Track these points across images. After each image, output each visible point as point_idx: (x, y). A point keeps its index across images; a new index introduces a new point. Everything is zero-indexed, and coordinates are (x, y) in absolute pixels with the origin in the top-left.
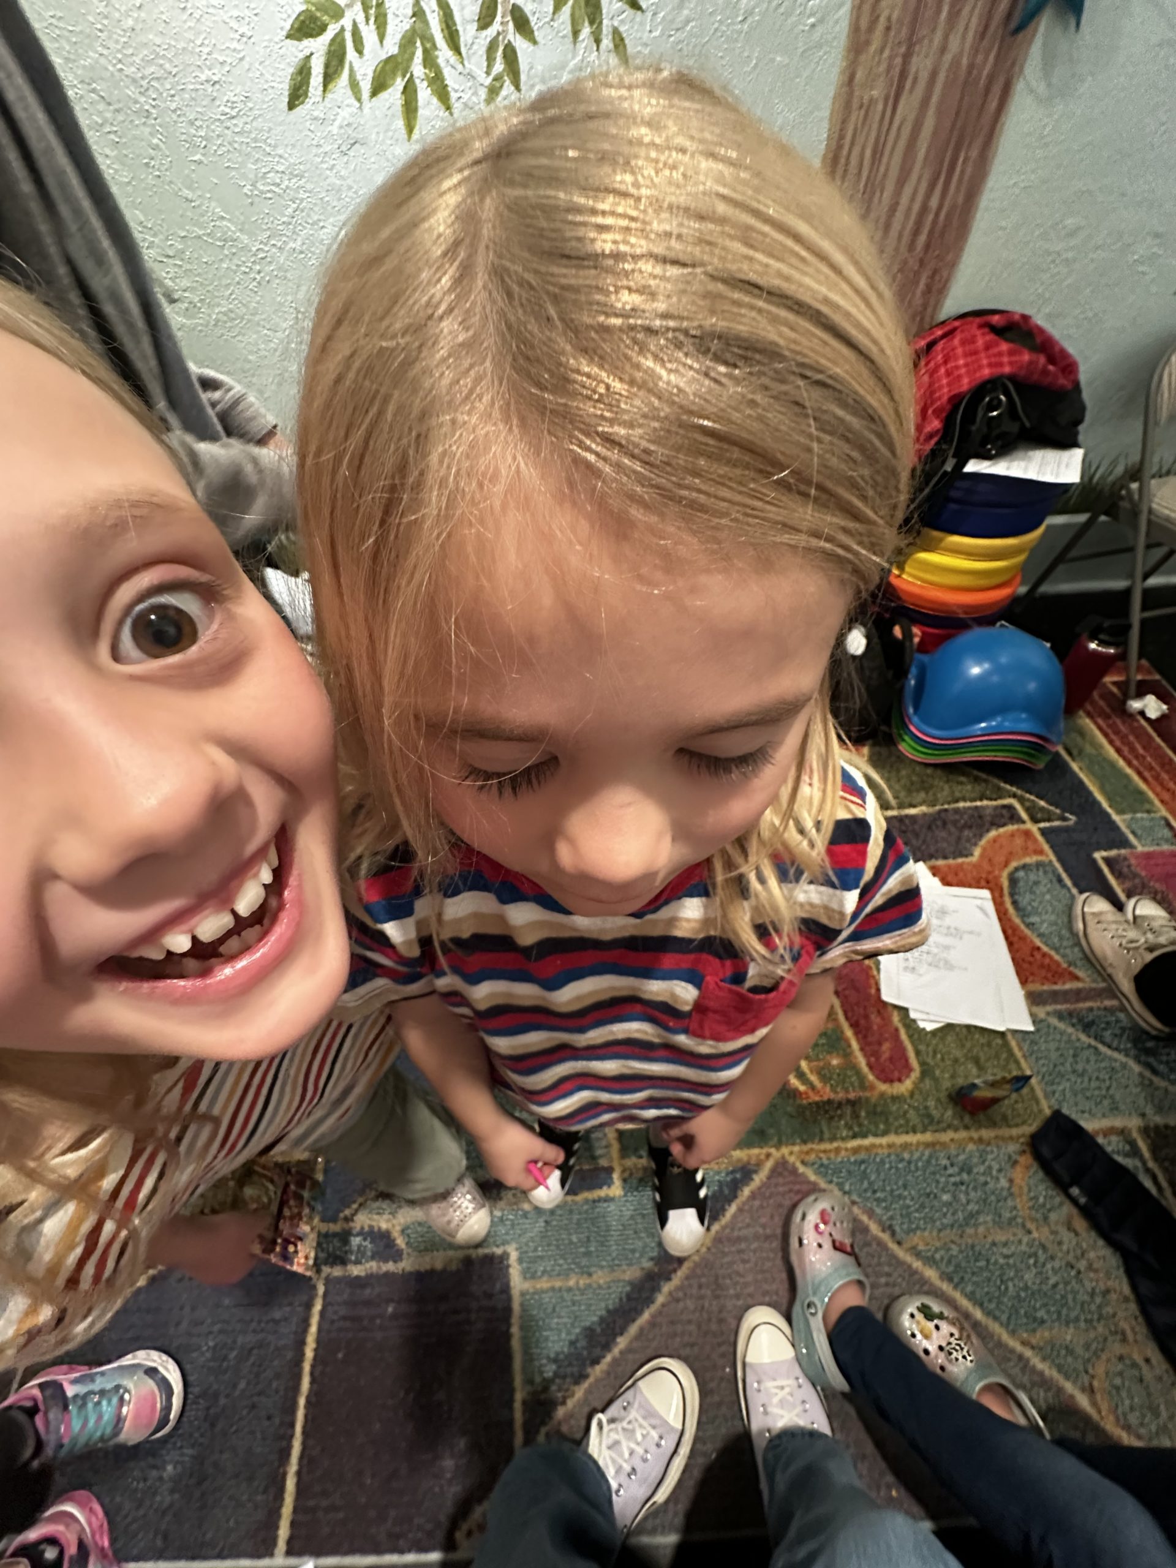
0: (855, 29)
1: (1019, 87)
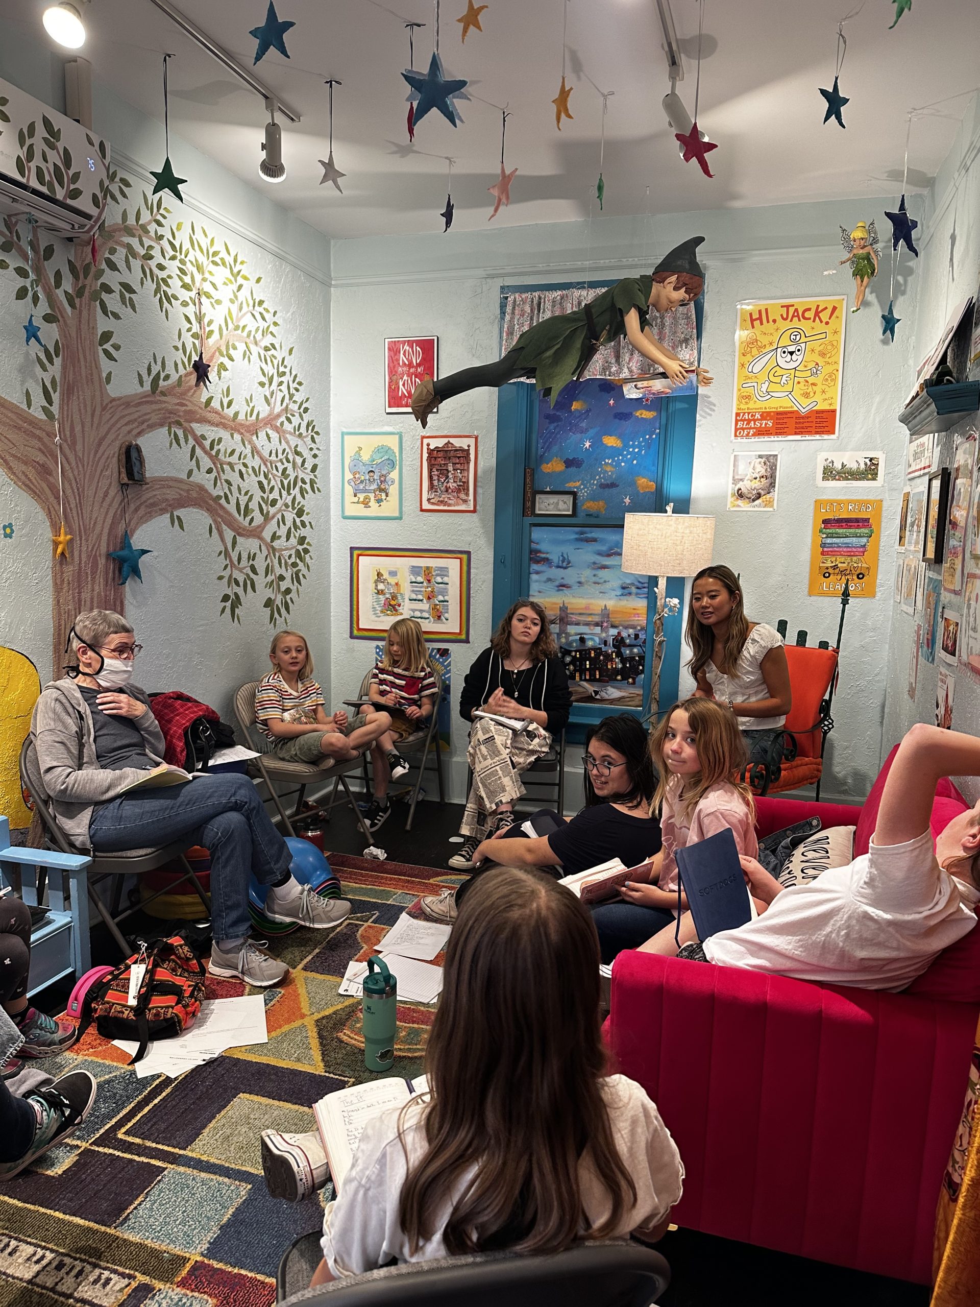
0: (55, 584)
1: (126, 602)
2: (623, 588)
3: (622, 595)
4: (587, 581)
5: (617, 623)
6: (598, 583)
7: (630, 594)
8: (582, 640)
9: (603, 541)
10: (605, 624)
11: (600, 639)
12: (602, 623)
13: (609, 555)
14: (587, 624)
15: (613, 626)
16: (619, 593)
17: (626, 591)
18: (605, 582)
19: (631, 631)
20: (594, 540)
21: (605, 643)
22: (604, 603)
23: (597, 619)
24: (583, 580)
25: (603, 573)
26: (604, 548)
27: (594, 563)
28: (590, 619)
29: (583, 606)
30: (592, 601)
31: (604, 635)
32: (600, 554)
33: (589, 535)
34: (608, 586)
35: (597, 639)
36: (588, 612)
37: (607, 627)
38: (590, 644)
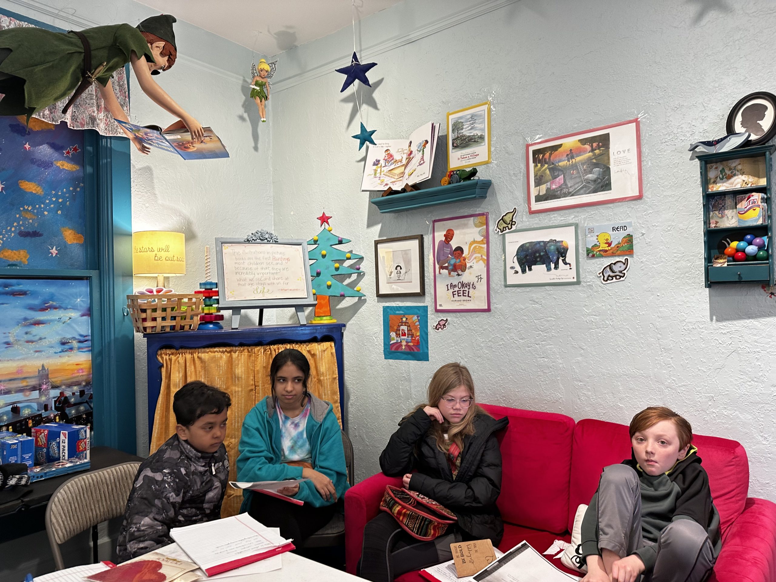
2: (63, 344)
3: (63, 351)
4: (17, 341)
5: (58, 384)
6: (32, 342)
7: (71, 349)
8: (16, 410)
9: (34, 294)
10: (44, 387)
11: (39, 404)
12: (40, 385)
13: (43, 309)
14: (21, 390)
15: (54, 387)
16: (60, 350)
17: (66, 347)
18: (40, 339)
19: (75, 388)
20: (24, 293)
21: (46, 407)
22: (41, 363)
23: (33, 382)
24: (11, 339)
25: (36, 330)
26: (36, 302)
27: (25, 319)
28: (25, 384)
29: (15, 370)
30: (27, 363)
31: (44, 399)
32: (32, 308)
33: (16, 288)
34: (45, 343)
35: (35, 406)
36: (20, 376)
37: (47, 389)
38: (26, 412)
